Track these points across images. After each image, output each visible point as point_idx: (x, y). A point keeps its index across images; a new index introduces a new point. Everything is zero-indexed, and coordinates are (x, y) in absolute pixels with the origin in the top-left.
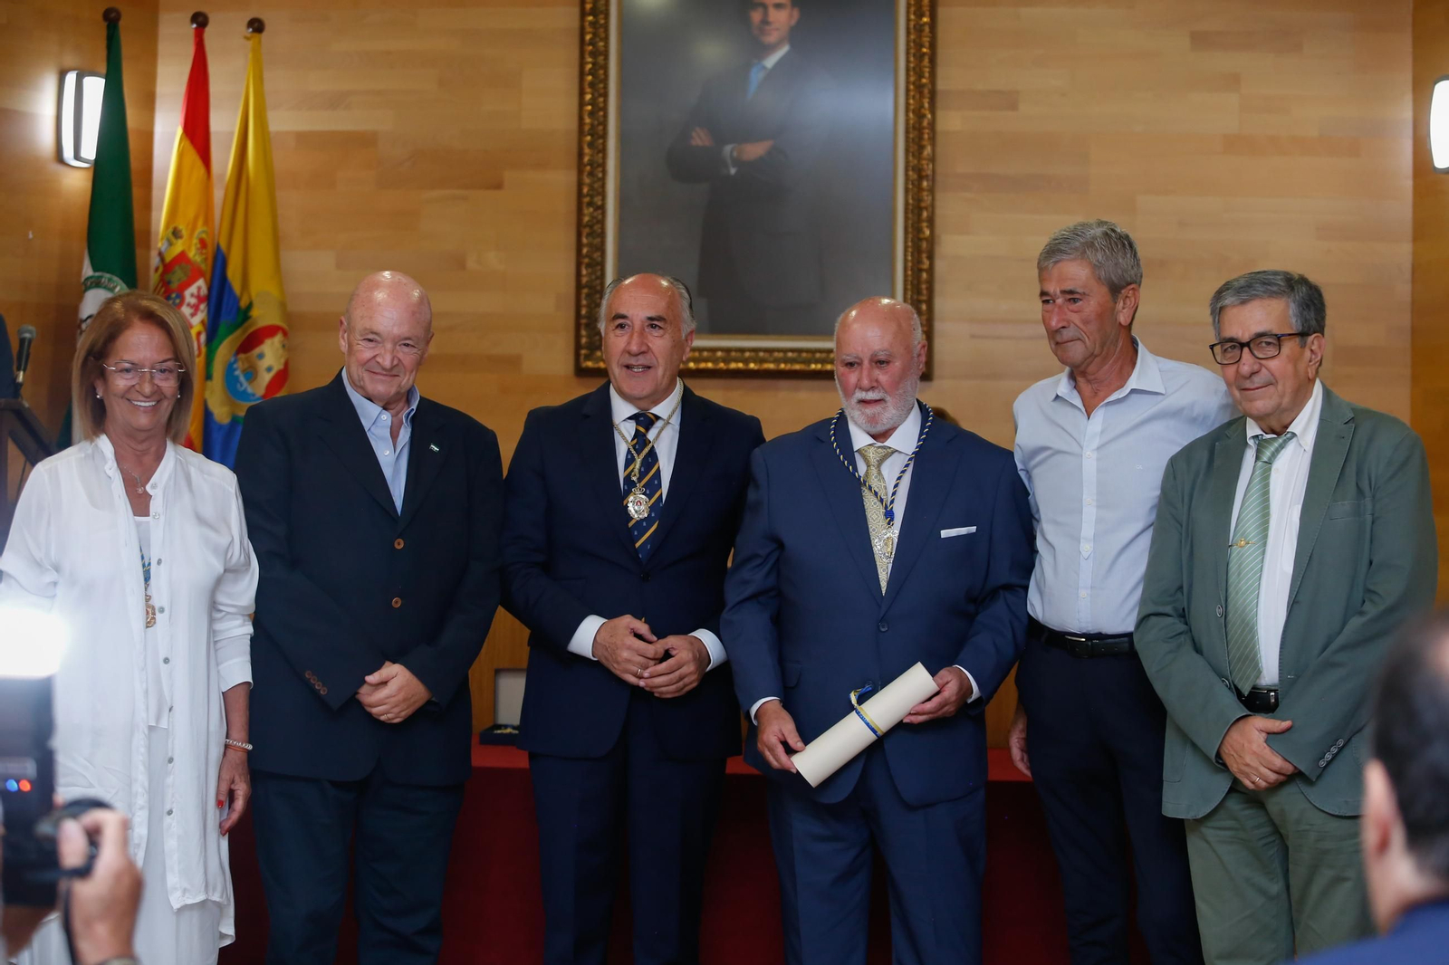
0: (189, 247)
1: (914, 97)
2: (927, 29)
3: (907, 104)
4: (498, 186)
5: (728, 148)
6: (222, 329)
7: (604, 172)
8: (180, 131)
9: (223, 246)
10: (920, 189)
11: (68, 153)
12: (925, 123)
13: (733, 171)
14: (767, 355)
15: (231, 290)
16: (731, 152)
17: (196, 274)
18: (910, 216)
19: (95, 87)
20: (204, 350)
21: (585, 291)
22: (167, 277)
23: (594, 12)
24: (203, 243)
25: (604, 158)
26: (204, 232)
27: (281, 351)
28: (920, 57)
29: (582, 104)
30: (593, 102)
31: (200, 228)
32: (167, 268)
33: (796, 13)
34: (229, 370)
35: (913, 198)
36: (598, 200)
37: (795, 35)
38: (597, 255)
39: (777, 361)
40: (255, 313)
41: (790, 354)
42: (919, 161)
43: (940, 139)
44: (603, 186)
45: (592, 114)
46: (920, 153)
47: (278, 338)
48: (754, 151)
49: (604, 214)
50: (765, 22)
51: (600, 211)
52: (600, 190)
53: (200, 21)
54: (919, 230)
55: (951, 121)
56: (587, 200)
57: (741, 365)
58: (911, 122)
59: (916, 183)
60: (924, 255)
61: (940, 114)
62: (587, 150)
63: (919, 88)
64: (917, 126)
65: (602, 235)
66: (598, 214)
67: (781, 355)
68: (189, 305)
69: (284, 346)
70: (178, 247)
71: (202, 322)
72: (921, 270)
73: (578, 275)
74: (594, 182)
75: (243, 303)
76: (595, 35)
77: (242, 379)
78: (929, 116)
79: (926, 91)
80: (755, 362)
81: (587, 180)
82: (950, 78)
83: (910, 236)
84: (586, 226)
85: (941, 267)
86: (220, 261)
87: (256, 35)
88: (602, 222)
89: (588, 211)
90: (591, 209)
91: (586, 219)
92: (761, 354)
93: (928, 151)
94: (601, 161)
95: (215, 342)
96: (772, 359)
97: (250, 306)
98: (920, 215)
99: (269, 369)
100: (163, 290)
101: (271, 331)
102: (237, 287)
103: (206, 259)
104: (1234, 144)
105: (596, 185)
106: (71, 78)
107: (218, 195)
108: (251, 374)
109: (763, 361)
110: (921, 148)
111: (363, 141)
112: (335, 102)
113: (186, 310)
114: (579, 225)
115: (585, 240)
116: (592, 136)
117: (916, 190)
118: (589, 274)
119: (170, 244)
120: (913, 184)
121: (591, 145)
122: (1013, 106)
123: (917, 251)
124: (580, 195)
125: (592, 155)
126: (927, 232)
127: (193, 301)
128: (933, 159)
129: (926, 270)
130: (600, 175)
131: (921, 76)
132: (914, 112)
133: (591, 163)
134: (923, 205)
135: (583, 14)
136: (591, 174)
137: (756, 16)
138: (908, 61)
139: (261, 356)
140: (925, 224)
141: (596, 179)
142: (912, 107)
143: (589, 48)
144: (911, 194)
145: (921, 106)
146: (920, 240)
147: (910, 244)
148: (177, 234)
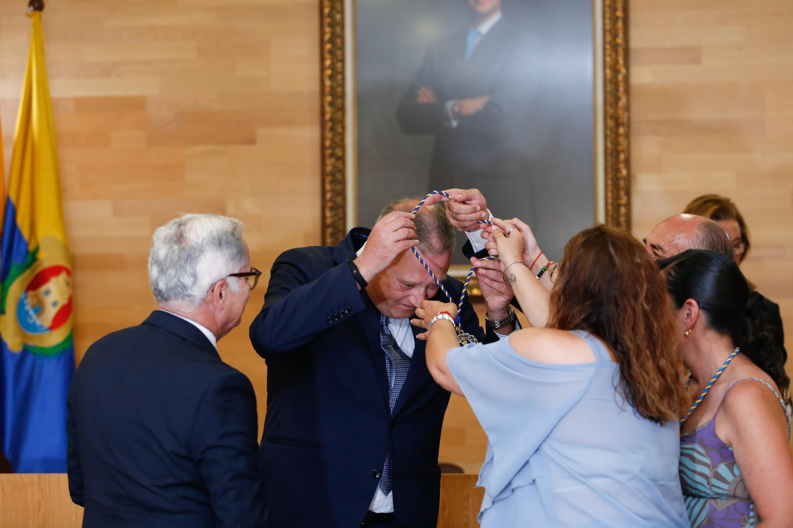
1: (610, 56)
3: (605, 62)
4: (252, 141)
5: (450, 105)
6: (13, 270)
7: (344, 127)
9: (13, 198)
10: (617, 135)
12: (620, 77)
13: (455, 124)
15: (21, 236)
16: (454, 105)
18: (609, 158)
21: (329, 231)
25: (343, 115)
27: (65, 289)
28: (615, 20)
29: (322, 69)
30: (332, 67)
34: (20, 305)
35: (611, 143)
36: (338, 152)
38: (339, 200)
42: (616, 111)
43: (633, 90)
44: (343, 140)
46: (617, 104)
47: (62, 277)
48: (472, 106)
49: (344, 163)
51: (340, 161)
52: (340, 143)
54: (617, 170)
55: (642, 75)
56: (328, 152)
58: (609, 77)
59: (614, 130)
60: (622, 193)
61: (633, 69)
62: (328, 109)
63: (615, 47)
64: (613, 79)
65: (343, 182)
66: (339, 164)
69: (68, 284)
72: (619, 206)
73: (324, 216)
74: (335, 136)
75: (31, 248)
76: (332, 8)
77: (32, 313)
78: (623, 70)
79: (621, 50)
81: (329, 135)
82: (640, 38)
83: (610, 176)
84: (329, 174)
85: (636, 201)
86: (10, 211)
87: (37, 13)
88: (342, 171)
89: (330, 162)
90: (333, 160)
91: (329, 168)
93: (622, 102)
94: (340, 118)
95: (7, 282)
97: (37, 250)
98: (617, 157)
99: (55, 304)
101: (56, 271)
102: (25, 233)
105: (337, 139)
108: (39, 308)
110: (617, 99)
111: (136, 104)
112: (107, 71)
114: (323, 174)
115: (328, 187)
116: (332, 96)
117: (614, 135)
118: (333, 216)
120: (611, 131)
121: (332, 104)
122: (697, 60)
124: (323, 148)
125: (333, 113)
126: (625, 172)
128: (627, 108)
129: (624, 205)
130: (340, 130)
131: (616, 36)
132: (611, 68)
133: (332, 120)
134: (620, 148)
136: (332, 129)
138: (604, 24)
139: (47, 293)
141: (336, 133)
142: (608, 64)
143: (327, 20)
144: (609, 140)
145: (617, 62)
146: (618, 179)
147: (610, 183)
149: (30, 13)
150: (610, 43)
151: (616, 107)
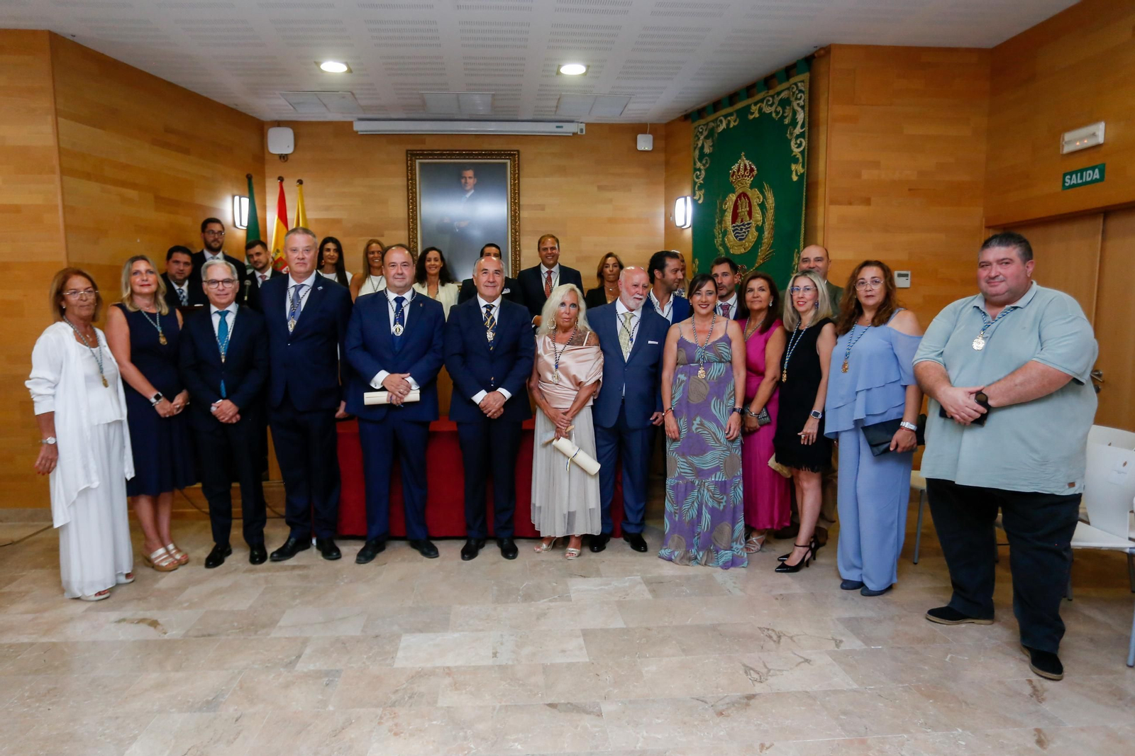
1: (513, 206)
2: (517, 185)
3: (511, 208)
4: (383, 235)
7: (417, 231)
8: (276, 217)
10: (516, 235)
11: (238, 224)
12: (517, 214)
13: (457, 230)
16: (456, 224)
18: (513, 243)
19: (245, 201)
23: (411, 179)
25: (417, 226)
28: (515, 193)
29: (409, 209)
30: (412, 208)
32: (276, 262)
33: (476, 180)
35: (514, 238)
36: (415, 240)
43: (521, 219)
44: (417, 235)
45: (412, 212)
48: (463, 224)
50: (466, 183)
51: (416, 243)
53: (281, 179)
54: (516, 248)
55: (524, 214)
56: (411, 240)
59: (515, 233)
60: (517, 256)
61: (521, 212)
63: (515, 203)
64: (514, 215)
70: (279, 255)
76: (412, 186)
78: (518, 212)
79: (517, 204)
81: (411, 234)
82: (524, 200)
83: (513, 250)
85: (522, 259)
87: (300, 185)
88: (417, 247)
90: (413, 243)
104: (611, 221)
106: (237, 198)
112: (327, 208)
116: (412, 219)
117: (514, 235)
119: (276, 254)
121: (412, 222)
122: (544, 209)
123: (515, 251)
124: (409, 238)
125: (413, 225)
128: (519, 226)
131: (515, 200)
132: (513, 211)
133: (412, 229)
134: (517, 240)
135: (408, 180)
136: (412, 232)
137: (463, 181)
138: (511, 195)
145: (515, 209)
148: (278, 251)
149: (298, 185)
150: (513, 202)
151: (515, 225)
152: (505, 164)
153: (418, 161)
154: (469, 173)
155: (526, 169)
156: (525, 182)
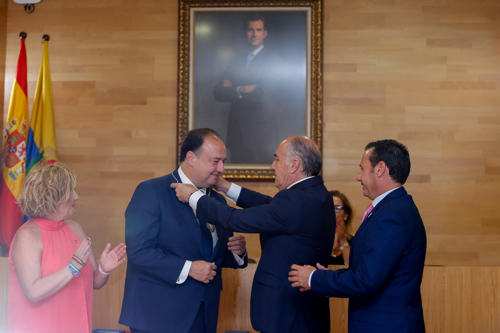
0: (19, 128)
1: (314, 67)
2: (319, 39)
3: (312, 69)
4: (145, 103)
5: (238, 88)
6: (32, 162)
7: (188, 98)
8: (15, 80)
9: (32, 128)
10: (317, 104)
12: (319, 77)
13: (240, 97)
14: (255, 172)
15: (36, 146)
16: (240, 89)
17: (22, 139)
18: (313, 115)
20: (25, 170)
22: (10, 140)
23: (184, 32)
24: (24, 126)
25: (188, 92)
26: (24, 122)
28: (317, 50)
29: (179, 70)
30: (183, 69)
31: (23, 120)
32: (10, 136)
33: (266, 33)
35: (314, 108)
36: (186, 109)
37: (266, 41)
39: (259, 175)
40: (45, 155)
41: (264, 172)
42: (316, 93)
43: (325, 84)
44: (188, 103)
46: (317, 90)
48: (249, 89)
49: (188, 115)
50: (253, 36)
51: (186, 114)
52: (186, 105)
53: (23, 36)
54: (317, 121)
55: (329, 76)
56: (181, 109)
57: (244, 176)
58: (313, 77)
59: (315, 102)
60: (319, 131)
61: (325, 74)
62: (181, 89)
63: (317, 63)
64: (316, 78)
65: (187, 123)
67: (260, 172)
68: (19, 152)
70: (14, 128)
71: (24, 159)
72: (317, 137)
73: (178, 140)
74: (184, 102)
76: (184, 41)
78: (321, 74)
79: (319, 64)
80: (250, 175)
81: (181, 101)
82: (328, 59)
83: (313, 123)
84: (181, 120)
85: (325, 135)
86: (31, 134)
87: (46, 42)
88: (187, 118)
89: (181, 114)
90: (183, 113)
91: (180, 117)
92: (252, 172)
93: (320, 88)
94: (186, 93)
95: (29, 167)
96: (257, 174)
97: (43, 152)
98: (317, 115)
100: (8, 146)
101: (52, 162)
102: (38, 144)
103: (26, 133)
104: (444, 85)
105: (185, 103)
107: (31, 107)
109: (253, 175)
110: (317, 87)
111: (90, 85)
112: (78, 69)
113: (18, 154)
114: (178, 119)
115: (180, 126)
116: (183, 83)
117: (315, 104)
119: (11, 127)
120: (314, 102)
121: (183, 87)
122: (355, 70)
123: (316, 129)
124: (178, 107)
125: (183, 91)
126: (320, 122)
127: (21, 150)
128: (322, 92)
130: (186, 99)
131: (317, 58)
132: (314, 72)
133: (183, 94)
134: (319, 110)
135: (179, 33)
136: (183, 98)
137: (250, 34)
138: (312, 52)
140: (319, 119)
141: (184, 100)
142: (313, 71)
143: (182, 47)
144: (313, 106)
145: (317, 70)
146: (317, 125)
147: (313, 127)
148: (14, 122)
149: (43, 42)
150: (314, 61)
151: (317, 91)
152: (305, 13)
153: (192, 10)
154: (258, 24)
155: (331, 18)
156: (330, 34)
